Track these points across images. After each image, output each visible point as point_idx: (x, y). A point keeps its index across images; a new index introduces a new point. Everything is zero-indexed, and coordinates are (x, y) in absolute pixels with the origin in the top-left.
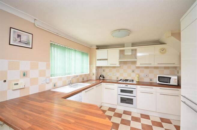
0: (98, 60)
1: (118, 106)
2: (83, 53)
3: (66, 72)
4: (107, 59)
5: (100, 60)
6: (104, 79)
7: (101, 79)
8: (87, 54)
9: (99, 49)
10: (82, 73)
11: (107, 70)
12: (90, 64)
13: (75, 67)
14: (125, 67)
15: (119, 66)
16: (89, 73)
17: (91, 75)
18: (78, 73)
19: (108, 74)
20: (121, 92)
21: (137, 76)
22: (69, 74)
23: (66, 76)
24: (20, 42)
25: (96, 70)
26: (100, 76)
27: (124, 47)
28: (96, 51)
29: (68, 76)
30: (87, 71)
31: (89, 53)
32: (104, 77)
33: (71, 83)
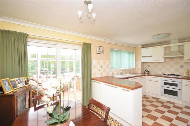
0: (143, 57)
1: (162, 96)
2: (130, 53)
3: (119, 67)
4: (151, 56)
5: (145, 57)
6: (149, 73)
7: (146, 73)
8: (133, 53)
9: (143, 47)
10: (130, 67)
11: (152, 66)
12: (136, 61)
13: (124, 63)
14: (172, 62)
15: (164, 62)
16: (135, 68)
17: (137, 69)
18: (127, 67)
19: (153, 69)
20: (165, 84)
21: (186, 71)
22: (120, 68)
23: (119, 69)
24: (100, 52)
25: (142, 65)
26: (145, 71)
27: (170, 44)
28: (141, 50)
29: (120, 69)
30: (133, 66)
31: (135, 52)
32: (148, 72)
33: (122, 74)
